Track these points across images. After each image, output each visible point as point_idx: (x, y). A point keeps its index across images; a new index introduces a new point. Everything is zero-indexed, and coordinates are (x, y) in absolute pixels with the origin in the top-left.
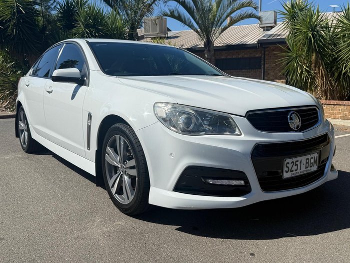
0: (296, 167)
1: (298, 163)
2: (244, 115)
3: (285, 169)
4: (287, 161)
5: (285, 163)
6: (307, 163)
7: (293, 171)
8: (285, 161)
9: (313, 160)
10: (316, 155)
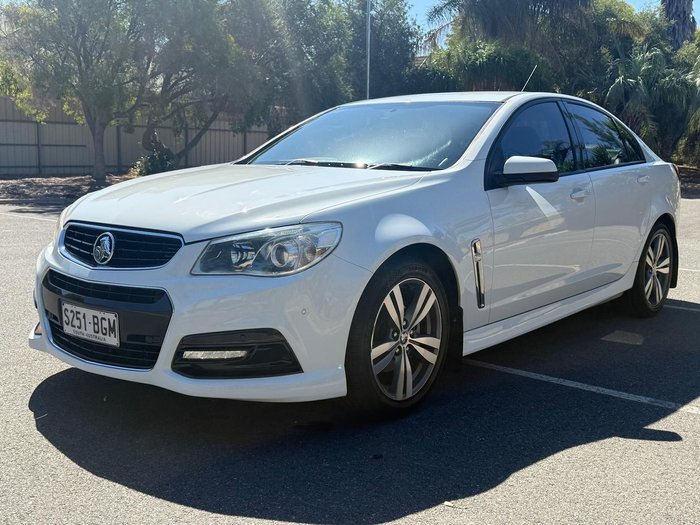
0: (78, 323)
3: (64, 318)
7: (74, 327)
8: (64, 305)
9: (106, 324)
10: (112, 317)
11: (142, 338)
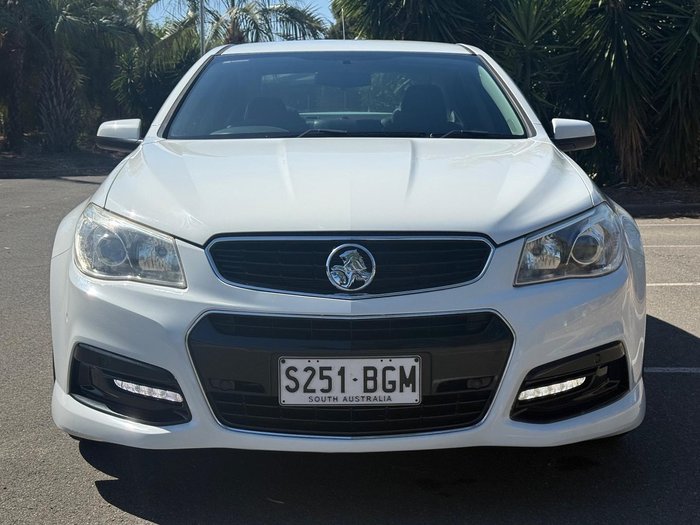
0: (325, 384)
1: (334, 374)
2: (202, 244)
3: (285, 382)
4: (290, 363)
5: (284, 367)
6: (366, 379)
7: (313, 391)
8: (284, 362)
9: (394, 376)
10: (408, 363)
11: (462, 384)
